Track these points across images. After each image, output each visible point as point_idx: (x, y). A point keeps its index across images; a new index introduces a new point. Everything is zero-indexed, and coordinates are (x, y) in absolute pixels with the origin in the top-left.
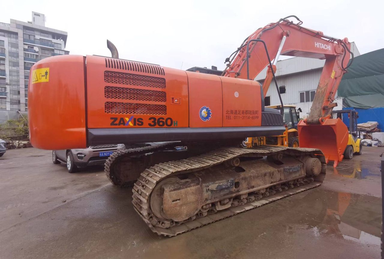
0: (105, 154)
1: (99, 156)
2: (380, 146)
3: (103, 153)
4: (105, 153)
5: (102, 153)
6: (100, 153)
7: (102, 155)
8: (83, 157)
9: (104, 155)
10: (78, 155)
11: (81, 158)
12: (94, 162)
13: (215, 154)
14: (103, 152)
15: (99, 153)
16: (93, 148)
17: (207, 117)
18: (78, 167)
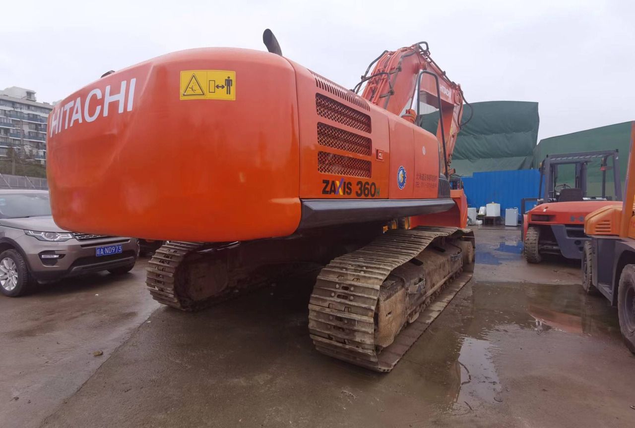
0: (107, 251)
1: (95, 256)
2: (471, 225)
3: (104, 249)
4: (107, 248)
5: (100, 249)
6: (98, 249)
7: (102, 253)
8: (56, 259)
9: (104, 253)
10: (43, 256)
11: (53, 262)
12: (83, 268)
13: (395, 240)
14: (103, 246)
15: (95, 249)
16: (81, 240)
17: (402, 184)
18: (40, 282)
